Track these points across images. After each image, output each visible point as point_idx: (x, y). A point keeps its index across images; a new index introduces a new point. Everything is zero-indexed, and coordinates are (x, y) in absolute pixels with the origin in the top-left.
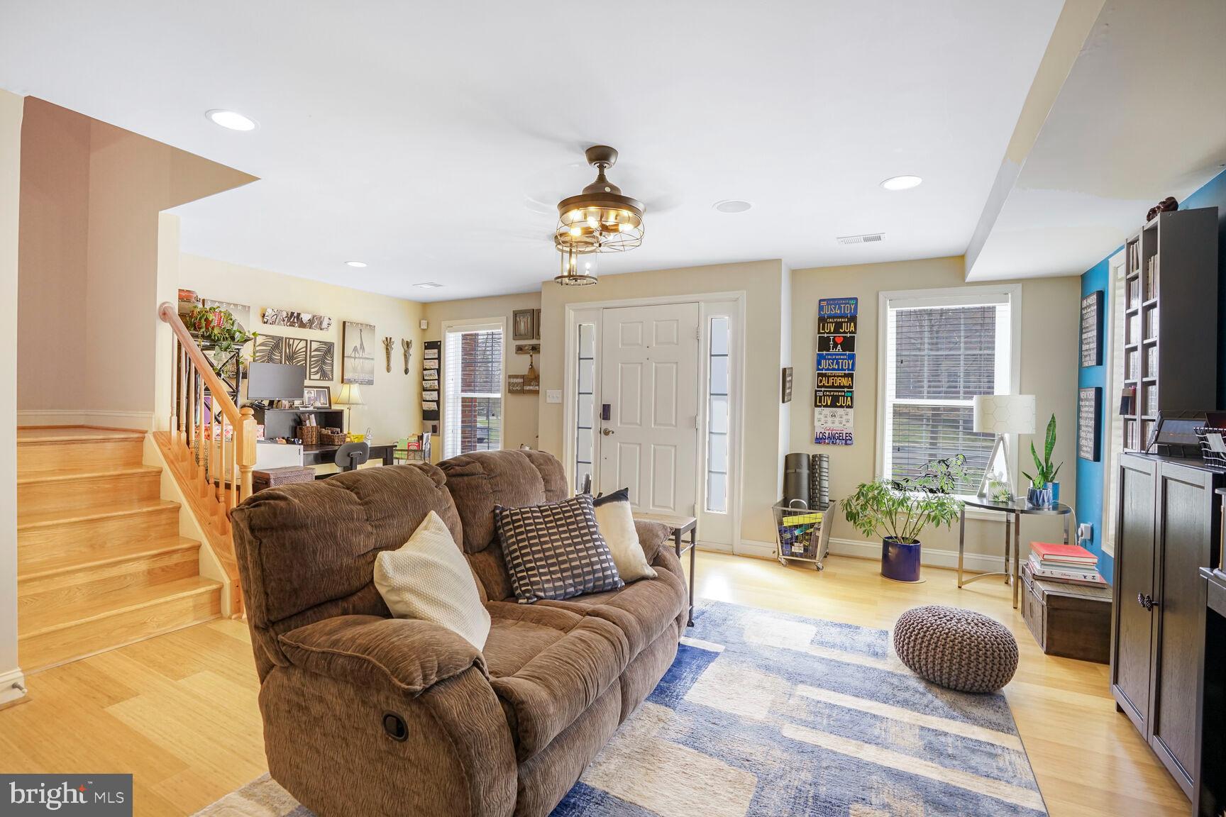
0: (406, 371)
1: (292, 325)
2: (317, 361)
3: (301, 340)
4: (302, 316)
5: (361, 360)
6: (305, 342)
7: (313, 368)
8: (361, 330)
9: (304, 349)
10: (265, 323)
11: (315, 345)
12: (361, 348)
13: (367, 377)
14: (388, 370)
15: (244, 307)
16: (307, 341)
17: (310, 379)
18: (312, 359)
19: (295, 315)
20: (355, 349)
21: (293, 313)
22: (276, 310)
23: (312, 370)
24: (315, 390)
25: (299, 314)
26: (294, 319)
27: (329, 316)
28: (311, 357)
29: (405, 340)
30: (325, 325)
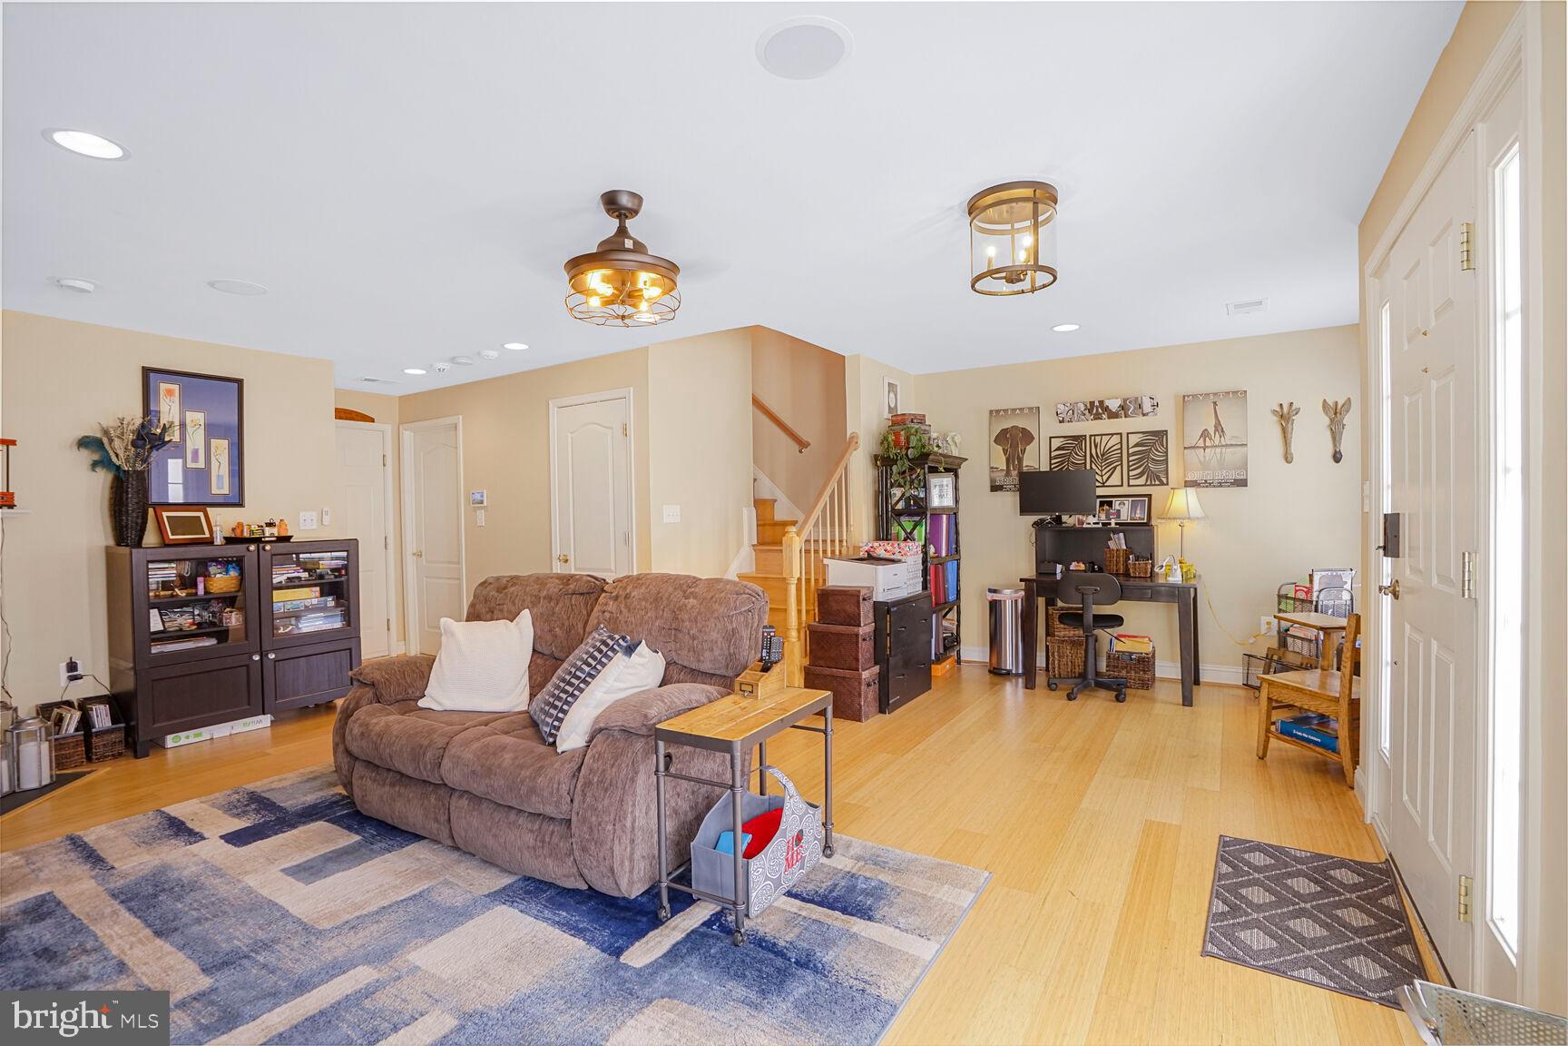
0: (1337, 457)
1: (1098, 417)
2: (1140, 460)
3: (1112, 435)
4: (1107, 403)
5: (1218, 450)
6: (1119, 436)
7: (1132, 470)
8: (1215, 403)
9: (1119, 446)
10: (1060, 422)
11: (1134, 439)
12: (1216, 430)
13: (1233, 475)
14: (1288, 458)
15: (1031, 409)
16: (1121, 434)
17: (1129, 485)
18: (1131, 459)
19: (1097, 404)
20: (1205, 434)
21: (1092, 403)
22: (1068, 405)
23: (1131, 473)
24: (1130, 499)
25: (1101, 403)
26: (1097, 410)
27: (1150, 395)
28: (1129, 455)
29: (1331, 402)
30: (1147, 407)
